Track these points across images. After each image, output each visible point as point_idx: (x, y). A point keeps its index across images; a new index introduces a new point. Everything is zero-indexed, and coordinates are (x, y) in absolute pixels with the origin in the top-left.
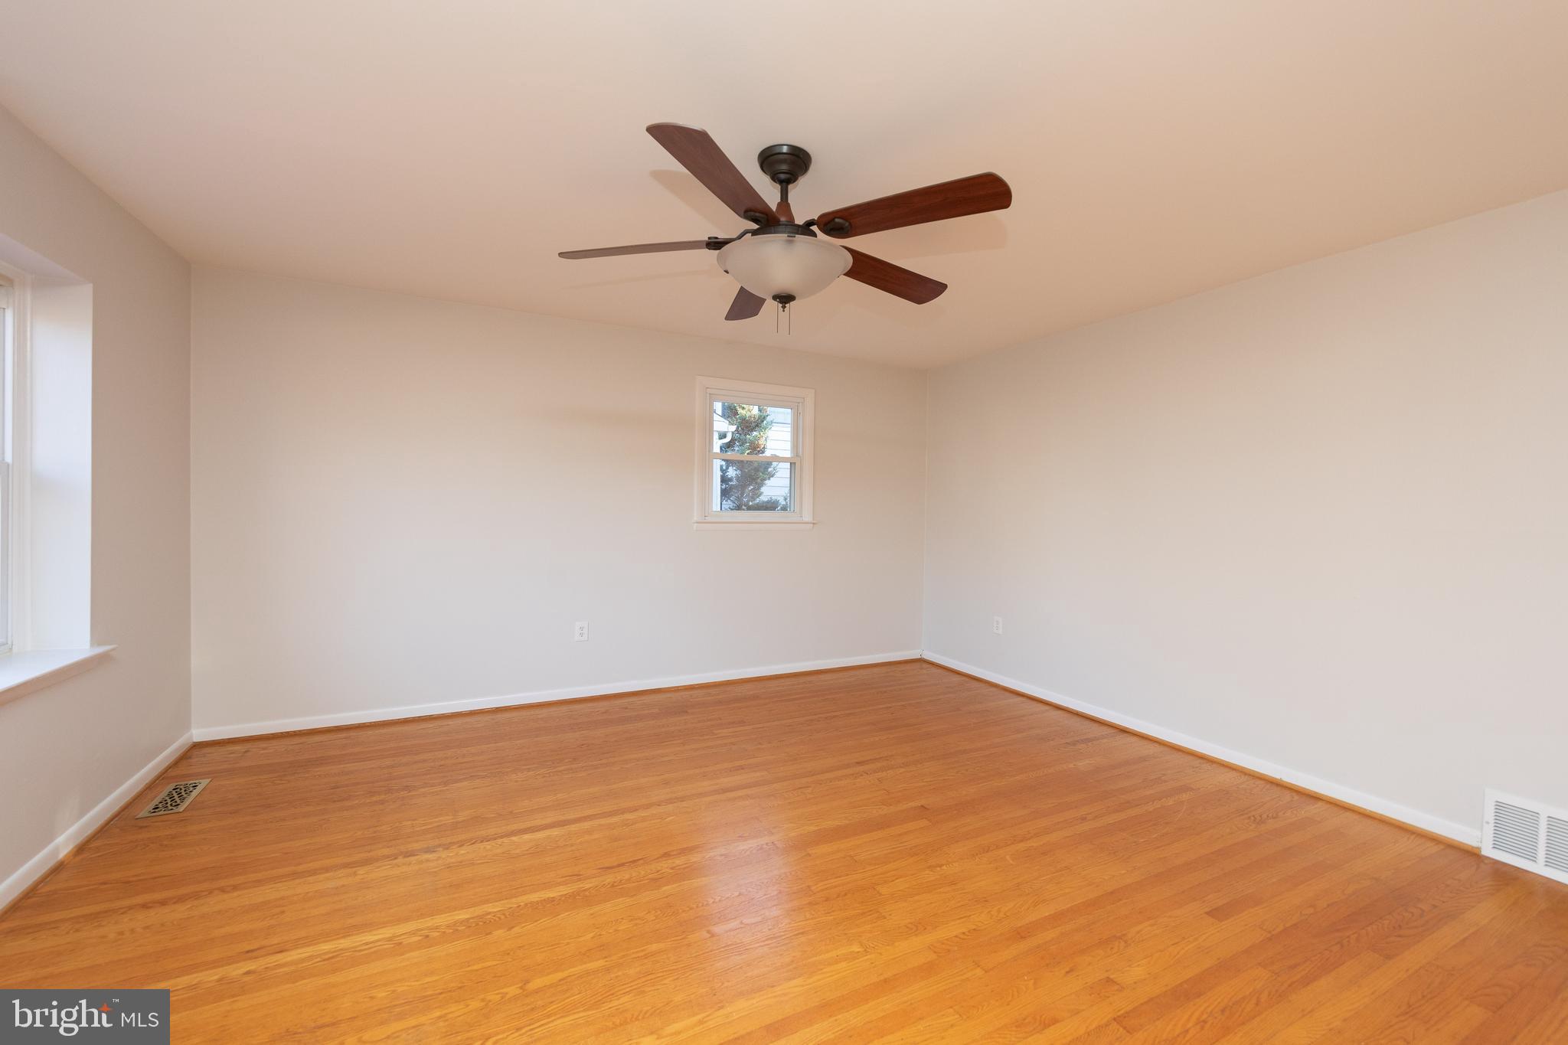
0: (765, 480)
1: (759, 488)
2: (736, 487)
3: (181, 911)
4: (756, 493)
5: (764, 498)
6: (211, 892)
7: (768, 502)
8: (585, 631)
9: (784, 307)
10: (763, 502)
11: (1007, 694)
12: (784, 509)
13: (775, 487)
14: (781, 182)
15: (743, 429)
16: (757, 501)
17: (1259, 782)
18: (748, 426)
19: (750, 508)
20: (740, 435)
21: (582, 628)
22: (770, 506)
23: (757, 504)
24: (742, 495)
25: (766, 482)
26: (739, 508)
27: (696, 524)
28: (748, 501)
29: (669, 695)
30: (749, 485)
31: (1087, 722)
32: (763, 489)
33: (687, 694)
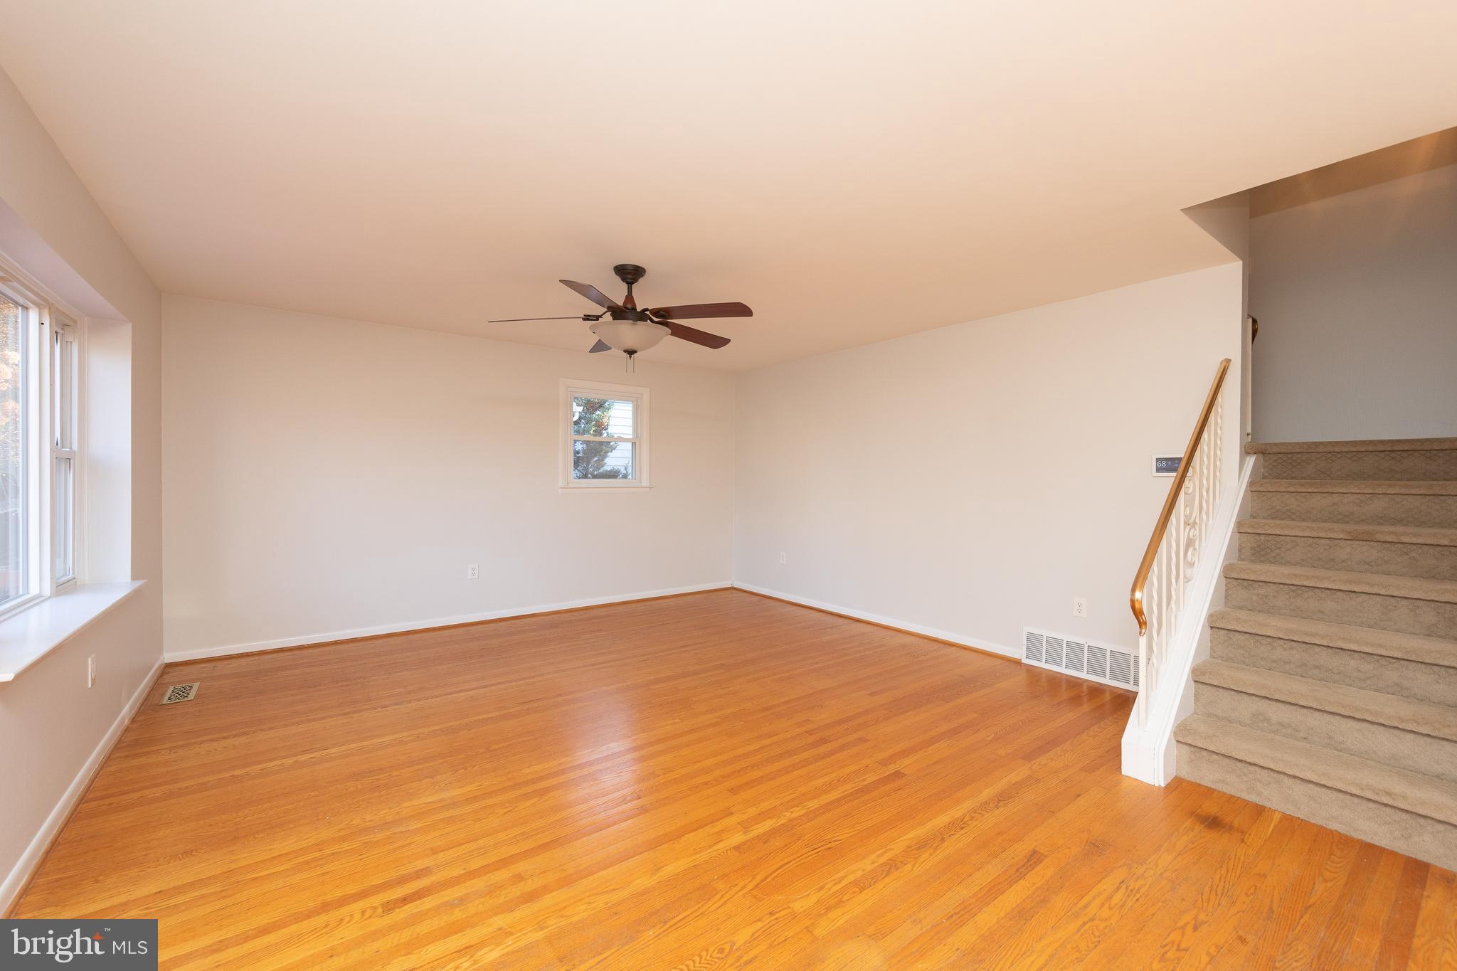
0: (608, 452)
1: (603, 460)
2: (582, 457)
3: (242, 739)
4: (600, 463)
5: (607, 468)
6: (255, 732)
7: (611, 471)
8: (476, 571)
9: (630, 357)
10: (607, 471)
11: (788, 605)
12: (625, 476)
13: (617, 459)
14: (628, 283)
15: (588, 409)
16: (601, 470)
17: (926, 641)
18: (593, 406)
19: (594, 477)
20: (586, 413)
21: (473, 569)
22: (613, 474)
23: (602, 473)
24: (588, 464)
25: (609, 454)
26: (585, 476)
27: (560, 490)
28: (594, 471)
29: (542, 618)
30: (594, 457)
31: (836, 618)
32: (606, 461)
33: (556, 616)
